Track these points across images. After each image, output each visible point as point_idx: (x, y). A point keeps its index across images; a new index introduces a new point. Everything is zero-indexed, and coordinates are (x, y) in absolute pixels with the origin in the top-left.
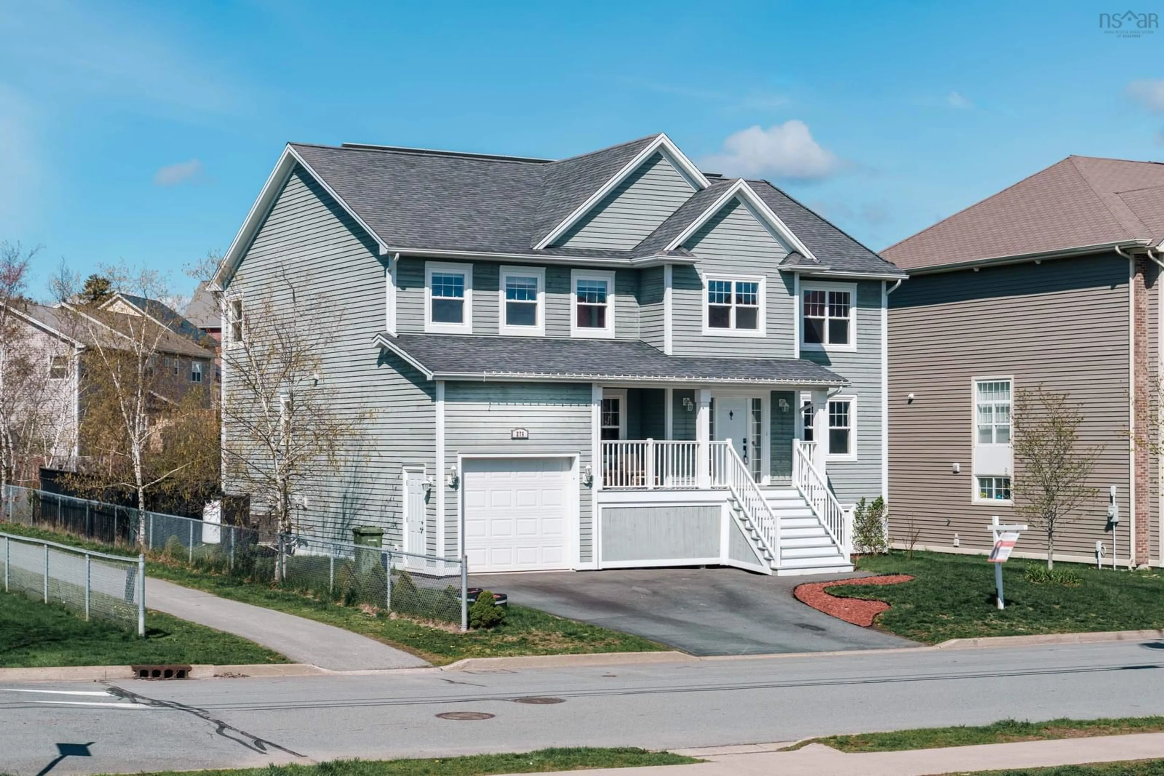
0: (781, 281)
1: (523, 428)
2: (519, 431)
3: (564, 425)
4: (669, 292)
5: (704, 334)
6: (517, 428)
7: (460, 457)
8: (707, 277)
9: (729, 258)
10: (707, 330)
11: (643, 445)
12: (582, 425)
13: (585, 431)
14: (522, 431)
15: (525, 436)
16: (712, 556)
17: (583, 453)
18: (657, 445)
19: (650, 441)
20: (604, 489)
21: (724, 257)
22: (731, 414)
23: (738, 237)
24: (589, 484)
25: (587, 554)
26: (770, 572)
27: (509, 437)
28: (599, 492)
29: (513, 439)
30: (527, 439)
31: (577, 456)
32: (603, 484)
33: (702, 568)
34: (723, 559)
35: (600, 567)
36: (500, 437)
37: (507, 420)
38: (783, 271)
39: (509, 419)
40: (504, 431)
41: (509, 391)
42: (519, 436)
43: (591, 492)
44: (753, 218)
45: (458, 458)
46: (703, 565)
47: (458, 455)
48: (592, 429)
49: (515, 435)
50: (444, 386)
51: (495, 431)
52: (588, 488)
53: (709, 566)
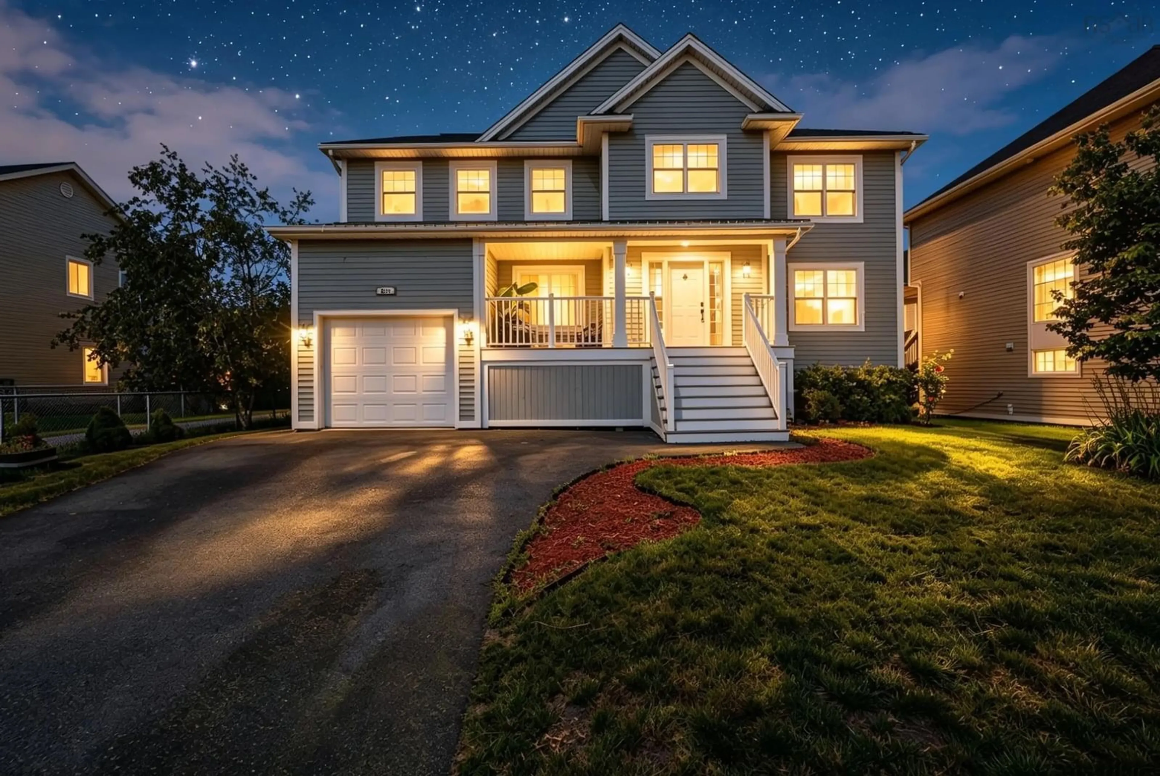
0: (747, 141)
1: (390, 286)
3: (440, 282)
7: (316, 314)
10: (652, 195)
12: (462, 282)
16: (630, 417)
22: (685, 277)
24: (470, 342)
25: (468, 413)
26: (664, 437)
30: (394, 295)
31: (455, 313)
32: (488, 341)
33: (617, 430)
34: (646, 421)
35: (486, 426)
36: (363, 294)
37: (372, 277)
38: (747, 131)
39: (375, 277)
40: (367, 288)
41: (373, 248)
42: (384, 293)
43: (473, 349)
44: (710, 80)
45: (314, 315)
46: (620, 427)
47: (314, 312)
48: (474, 285)
49: (379, 292)
50: (297, 245)
51: (358, 288)
52: (468, 345)
53: (627, 429)
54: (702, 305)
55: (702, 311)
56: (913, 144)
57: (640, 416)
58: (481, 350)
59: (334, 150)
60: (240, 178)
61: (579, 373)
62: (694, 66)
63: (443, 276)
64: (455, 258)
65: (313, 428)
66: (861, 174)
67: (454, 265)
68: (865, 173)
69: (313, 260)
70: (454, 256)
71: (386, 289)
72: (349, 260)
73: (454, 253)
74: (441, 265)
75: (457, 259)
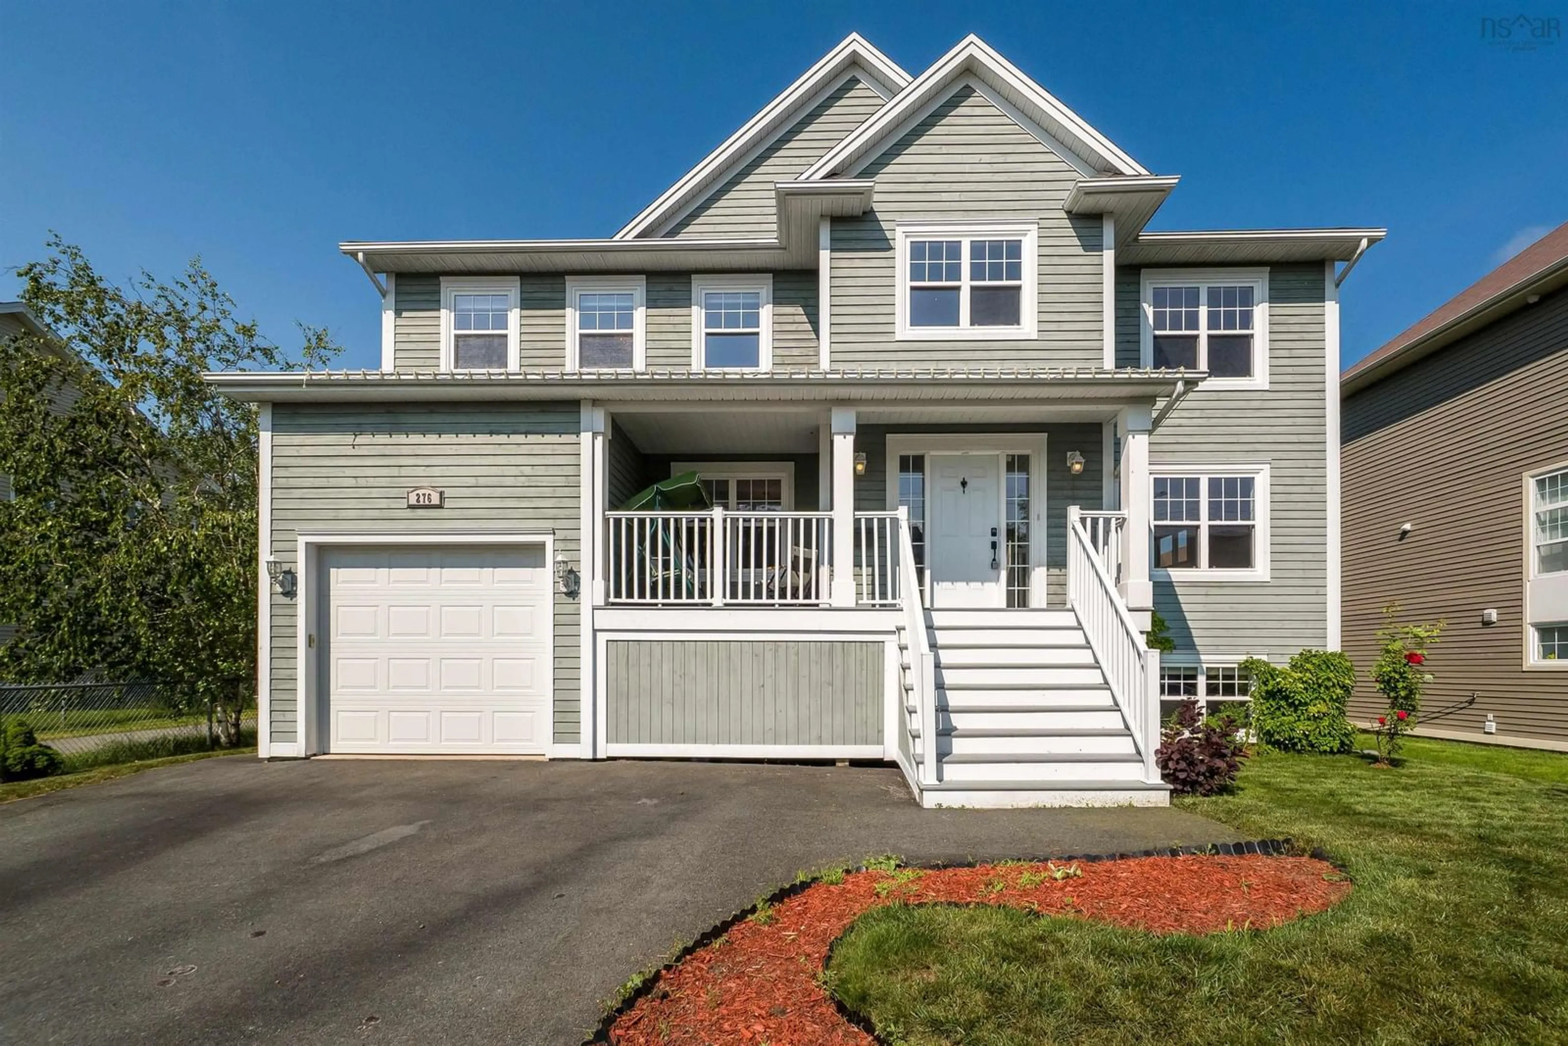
0: (1069, 232)
1: (430, 488)
2: (420, 492)
3: (522, 481)
5: (898, 337)
6: (417, 488)
7: (302, 541)
8: (907, 235)
9: (956, 196)
10: (907, 331)
11: (702, 520)
12: (561, 481)
13: (567, 492)
14: (427, 492)
15: (435, 500)
16: (865, 742)
17: (560, 534)
18: (735, 520)
19: (718, 512)
20: (613, 604)
22: (964, 484)
24: (573, 594)
25: (569, 728)
26: (917, 794)
27: (403, 504)
28: (596, 608)
29: (410, 507)
30: (440, 507)
31: (549, 540)
32: (607, 595)
33: (839, 764)
34: (890, 750)
35: (601, 755)
36: (384, 503)
37: (399, 472)
38: (1076, 214)
39: (404, 472)
40: (394, 492)
41: (403, 418)
42: (422, 503)
43: (579, 609)
44: (1009, 121)
45: (299, 543)
46: (843, 760)
47: (299, 538)
48: (582, 488)
49: (413, 500)
50: (270, 412)
51: (375, 493)
52: (571, 600)
53: (856, 763)
54: (994, 534)
55: (994, 545)
56: (1364, 243)
57: (880, 741)
58: (594, 608)
59: (366, 254)
60: (208, 301)
61: (769, 656)
62: (980, 96)
63: (528, 471)
64: (546, 436)
65: (295, 755)
66: (1266, 305)
67: (548, 450)
68: (1270, 303)
69: (298, 439)
70: (543, 434)
71: (424, 495)
72: (360, 439)
73: (544, 428)
74: (524, 449)
75: (548, 438)
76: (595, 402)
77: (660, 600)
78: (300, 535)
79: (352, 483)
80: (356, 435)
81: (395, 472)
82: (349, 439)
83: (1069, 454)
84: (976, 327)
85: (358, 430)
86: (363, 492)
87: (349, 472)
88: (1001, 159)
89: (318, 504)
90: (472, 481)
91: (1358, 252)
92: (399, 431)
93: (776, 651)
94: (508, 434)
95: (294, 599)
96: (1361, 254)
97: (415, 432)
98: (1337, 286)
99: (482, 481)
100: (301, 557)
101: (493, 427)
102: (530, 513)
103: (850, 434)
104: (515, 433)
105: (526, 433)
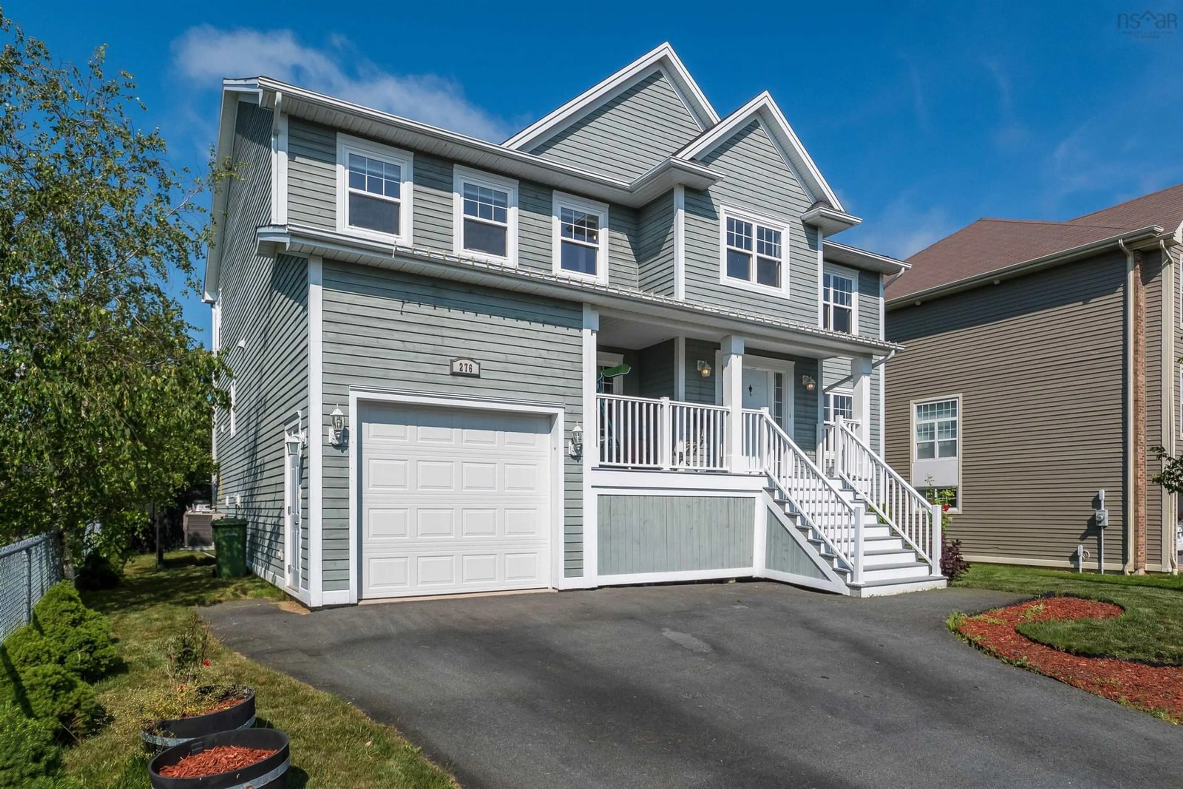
0: (803, 234)
1: (471, 359)
2: (464, 362)
3: (540, 362)
4: (681, 215)
5: (721, 282)
6: (459, 358)
7: (353, 397)
8: (726, 212)
9: (750, 193)
10: (725, 279)
11: (655, 406)
12: (568, 366)
13: (572, 375)
14: (469, 362)
15: (474, 372)
16: (744, 565)
17: (569, 409)
18: (674, 408)
19: (665, 401)
20: (601, 466)
21: (745, 191)
22: (750, 389)
23: (760, 171)
24: (578, 457)
25: (575, 564)
26: (847, 592)
27: (447, 371)
28: (593, 469)
29: (454, 374)
30: (478, 376)
31: (561, 412)
33: (730, 582)
34: (757, 569)
35: (594, 585)
36: (429, 368)
37: (443, 342)
38: (806, 223)
39: (447, 342)
40: (438, 359)
41: (448, 295)
42: (464, 371)
43: (581, 469)
44: (775, 152)
45: (350, 398)
46: (732, 579)
47: (351, 393)
48: (584, 373)
49: (456, 368)
50: (321, 267)
51: (422, 358)
52: (575, 462)
53: (740, 580)
57: (752, 564)
59: (284, 95)
61: (695, 506)
62: (761, 130)
63: (544, 354)
64: (558, 327)
65: (348, 602)
66: (857, 293)
67: (559, 339)
68: (859, 292)
69: (348, 297)
70: (556, 325)
71: (466, 365)
72: (408, 307)
73: (557, 321)
74: (542, 336)
75: (560, 330)
76: (594, 306)
77: (629, 464)
78: (351, 390)
79: (400, 345)
80: (403, 302)
81: (438, 341)
82: (398, 305)
83: (804, 376)
84: (760, 284)
85: (406, 298)
86: (411, 356)
87: (397, 335)
88: (772, 175)
89: (369, 362)
90: (502, 357)
91: (900, 274)
92: (443, 306)
93: (700, 503)
94: (530, 321)
95: (345, 451)
96: (901, 275)
97: (457, 308)
98: (884, 289)
99: (511, 358)
100: (353, 410)
101: (519, 314)
102: (547, 389)
103: (740, 355)
104: (536, 321)
105: (544, 323)
